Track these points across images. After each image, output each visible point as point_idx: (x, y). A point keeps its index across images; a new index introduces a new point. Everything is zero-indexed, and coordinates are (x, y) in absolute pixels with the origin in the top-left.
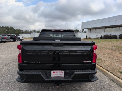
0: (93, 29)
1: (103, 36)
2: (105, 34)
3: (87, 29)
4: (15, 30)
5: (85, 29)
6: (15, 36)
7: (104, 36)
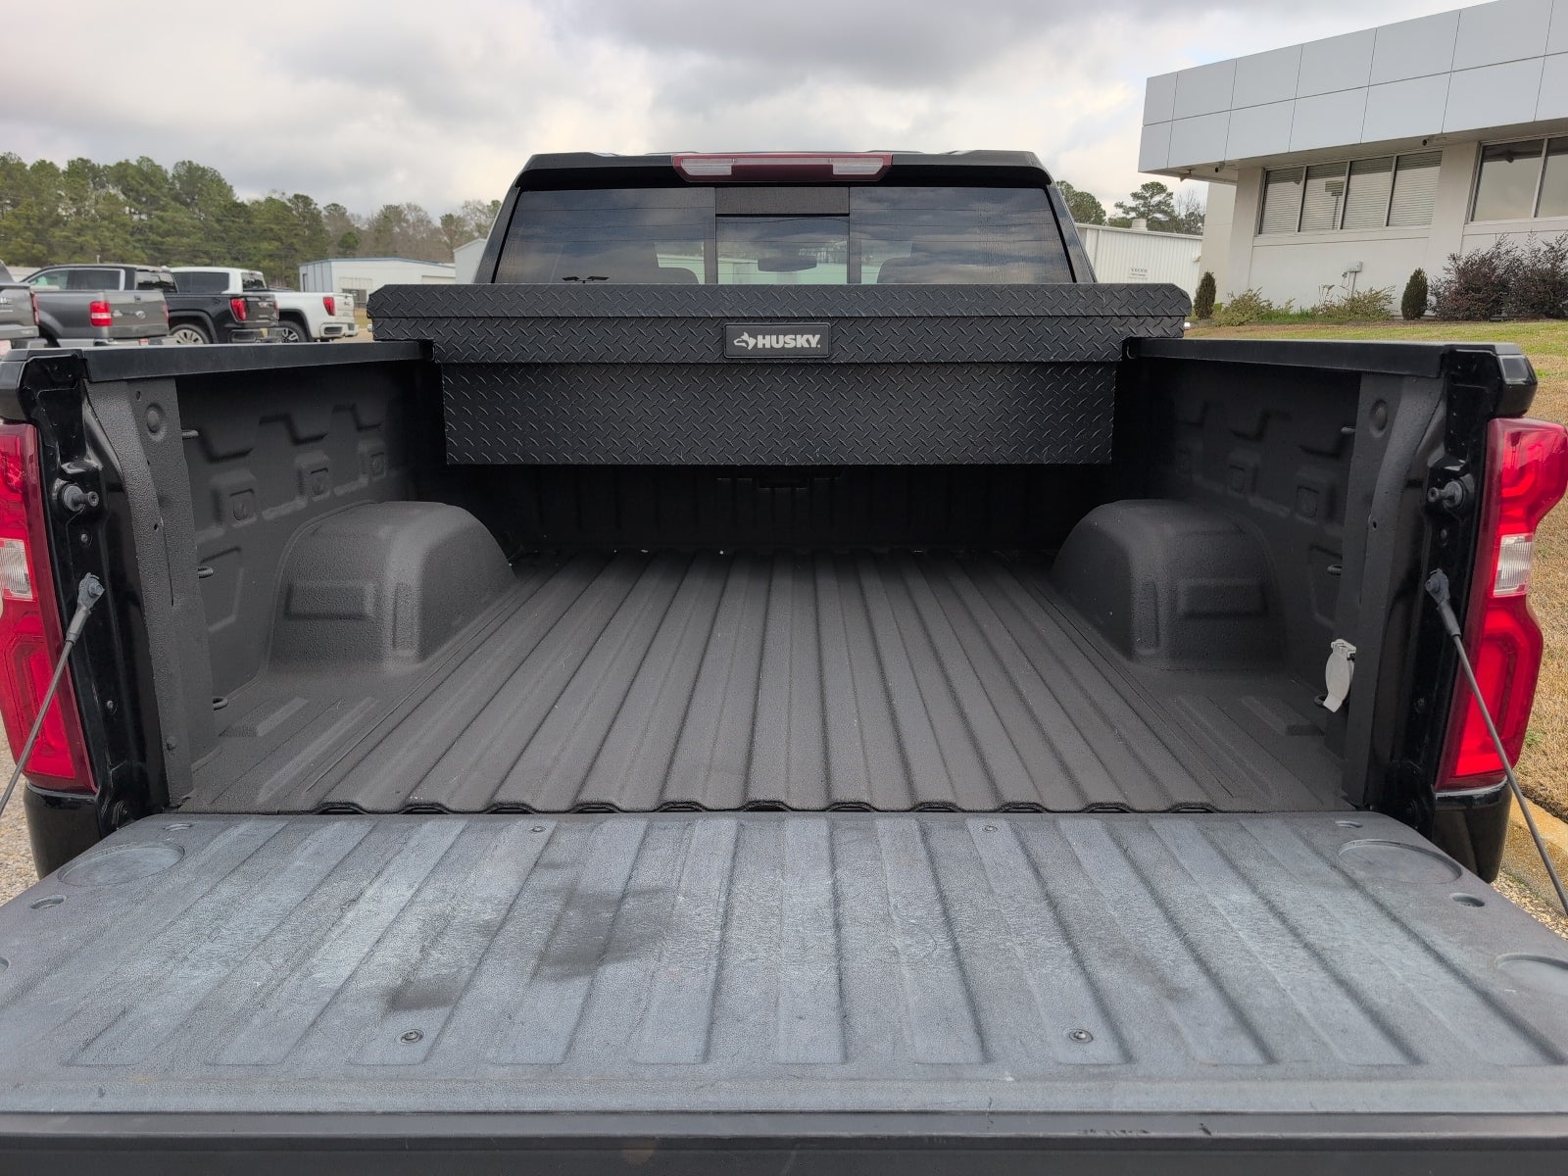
0: (1305, 168)
1: (1439, 273)
2: (1478, 242)
3: (1214, 172)
4: (240, 208)
5: (1186, 173)
6: (235, 287)
7: (1462, 272)
